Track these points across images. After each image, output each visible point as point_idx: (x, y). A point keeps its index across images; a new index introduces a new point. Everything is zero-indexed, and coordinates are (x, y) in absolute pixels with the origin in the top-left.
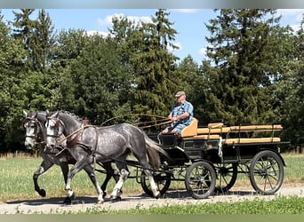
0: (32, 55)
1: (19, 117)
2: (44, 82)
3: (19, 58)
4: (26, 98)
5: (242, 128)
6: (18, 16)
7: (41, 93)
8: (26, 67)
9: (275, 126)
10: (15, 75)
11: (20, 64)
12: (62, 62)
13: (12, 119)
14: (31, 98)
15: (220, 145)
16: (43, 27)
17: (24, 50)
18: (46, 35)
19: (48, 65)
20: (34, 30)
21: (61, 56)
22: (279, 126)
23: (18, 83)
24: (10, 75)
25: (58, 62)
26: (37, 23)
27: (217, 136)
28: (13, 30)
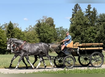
0: (91, 21)
1: (87, 40)
2: (95, 29)
3: (87, 22)
4: (89, 34)
5: (86, 44)
6: (87, 10)
7: (94, 32)
8: (89, 25)
9: (100, 44)
10: (86, 27)
11: (87, 24)
12: (100, 23)
13: (85, 40)
14: (91, 34)
15: (78, 50)
16: (94, 13)
17: (88, 20)
18: (95, 15)
19: (96, 24)
20: (91, 14)
21: (100, 21)
22: (102, 44)
23: (87, 30)
24: (84, 27)
25: (99, 23)
26: (92, 12)
27: (77, 47)
28: (85, 14)
